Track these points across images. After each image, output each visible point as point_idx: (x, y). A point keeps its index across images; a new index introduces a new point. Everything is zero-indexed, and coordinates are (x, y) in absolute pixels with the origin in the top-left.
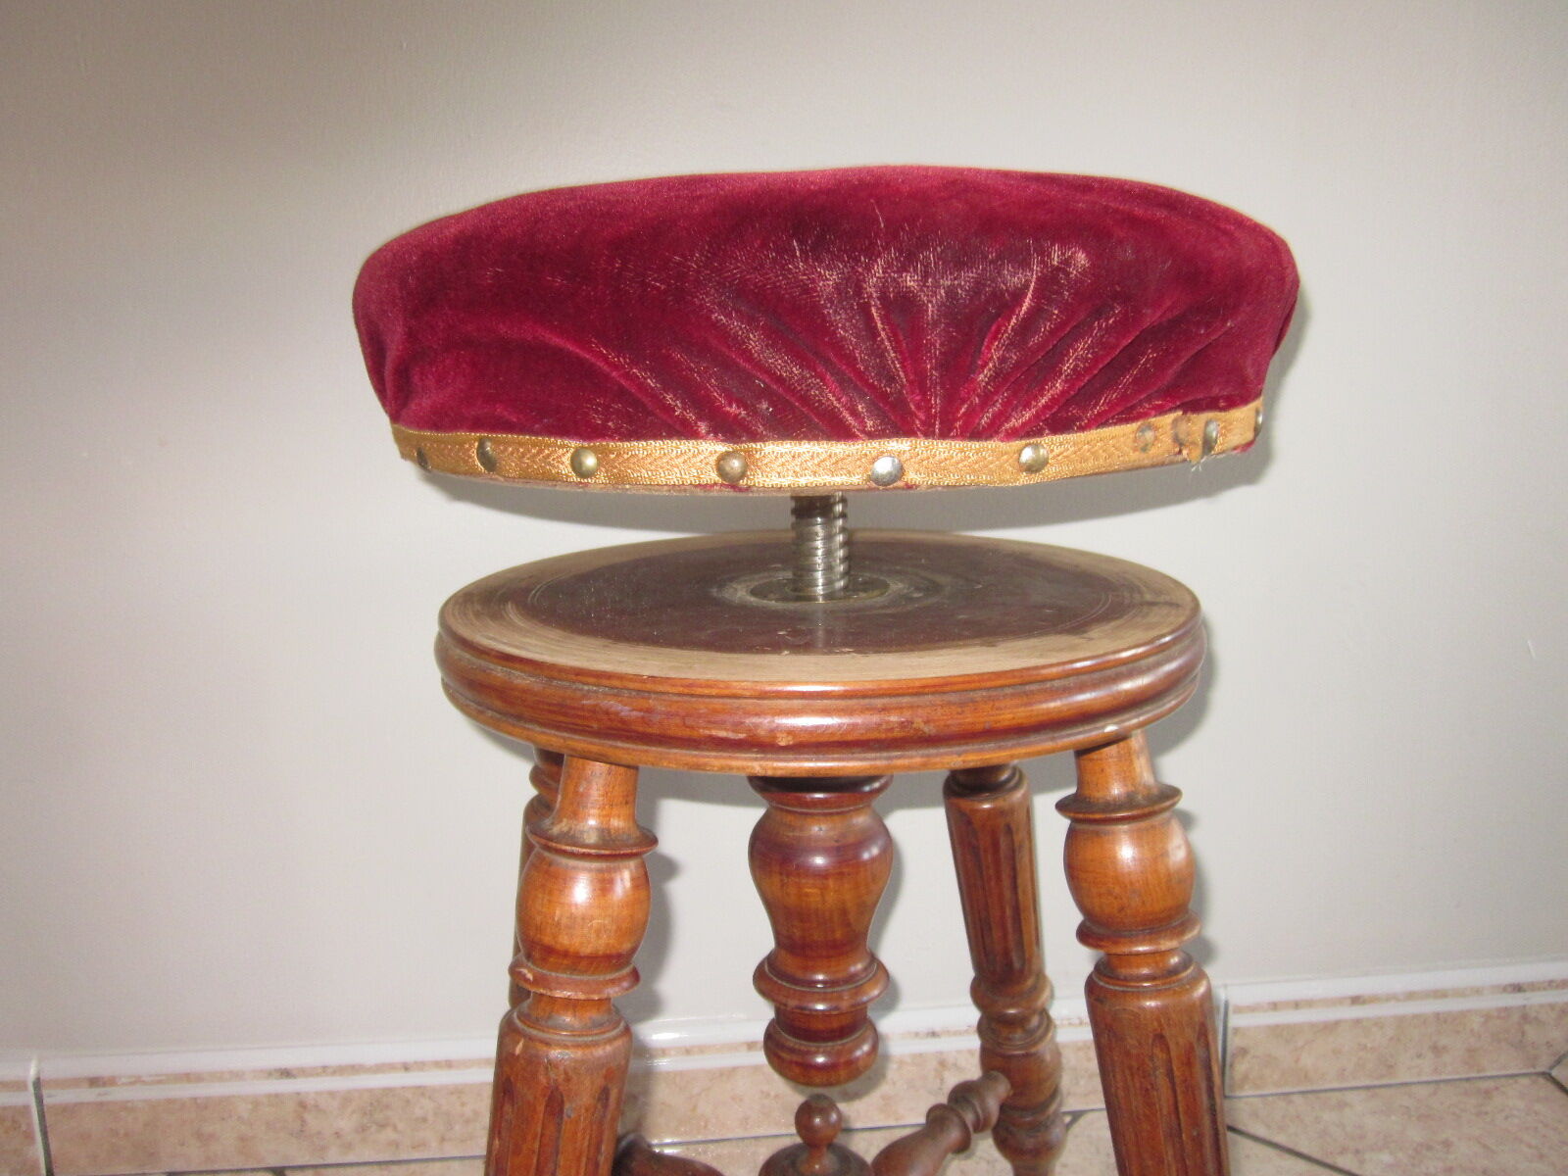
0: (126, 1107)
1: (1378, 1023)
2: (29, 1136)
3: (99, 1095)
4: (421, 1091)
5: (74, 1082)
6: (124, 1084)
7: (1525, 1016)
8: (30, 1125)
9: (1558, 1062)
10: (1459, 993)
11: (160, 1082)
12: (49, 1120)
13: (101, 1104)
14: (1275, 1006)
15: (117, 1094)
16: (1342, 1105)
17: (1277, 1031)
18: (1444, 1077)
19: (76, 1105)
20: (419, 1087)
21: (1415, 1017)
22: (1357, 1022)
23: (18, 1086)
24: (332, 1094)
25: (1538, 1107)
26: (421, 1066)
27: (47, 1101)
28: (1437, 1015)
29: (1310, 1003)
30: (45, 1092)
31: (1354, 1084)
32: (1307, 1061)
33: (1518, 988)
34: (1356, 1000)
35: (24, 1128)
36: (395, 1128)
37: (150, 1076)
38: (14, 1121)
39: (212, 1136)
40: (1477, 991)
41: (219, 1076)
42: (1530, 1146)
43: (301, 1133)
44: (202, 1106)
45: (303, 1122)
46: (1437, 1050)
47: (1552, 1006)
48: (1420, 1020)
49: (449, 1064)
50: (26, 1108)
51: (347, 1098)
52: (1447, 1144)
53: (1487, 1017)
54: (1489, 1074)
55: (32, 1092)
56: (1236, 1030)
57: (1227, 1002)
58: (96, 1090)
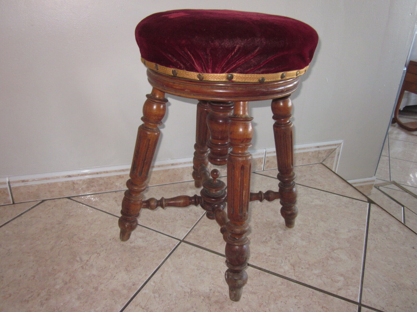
0: (31, 186)
2: (8, 195)
3: (25, 184)
4: (101, 178)
5: (18, 182)
6: (31, 181)
7: (319, 152)
8: (8, 192)
9: (324, 161)
10: (308, 148)
11: (39, 180)
12: (12, 190)
13: (25, 186)
15: (29, 184)
18: (304, 164)
19: (19, 186)
20: (101, 177)
21: (300, 153)
23: (5, 183)
24: (81, 180)
25: (320, 169)
26: (101, 173)
27: (11, 186)
30: (11, 184)
33: (318, 147)
35: (6, 193)
36: (95, 187)
37: (37, 179)
38: (4, 191)
39: (53, 191)
40: (311, 148)
41: (53, 178)
42: (319, 175)
43: (74, 189)
44: (49, 185)
45: (74, 187)
46: (303, 159)
47: (324, 150)
49: (107, 172)
50: (6, 189)
51: (84, 181)
52: (305, 176)
53: (312, 153)
54: (312, 163)
55: (8, 184)
56: (267, 157)
57: (266, 152)
58: (24, 183)
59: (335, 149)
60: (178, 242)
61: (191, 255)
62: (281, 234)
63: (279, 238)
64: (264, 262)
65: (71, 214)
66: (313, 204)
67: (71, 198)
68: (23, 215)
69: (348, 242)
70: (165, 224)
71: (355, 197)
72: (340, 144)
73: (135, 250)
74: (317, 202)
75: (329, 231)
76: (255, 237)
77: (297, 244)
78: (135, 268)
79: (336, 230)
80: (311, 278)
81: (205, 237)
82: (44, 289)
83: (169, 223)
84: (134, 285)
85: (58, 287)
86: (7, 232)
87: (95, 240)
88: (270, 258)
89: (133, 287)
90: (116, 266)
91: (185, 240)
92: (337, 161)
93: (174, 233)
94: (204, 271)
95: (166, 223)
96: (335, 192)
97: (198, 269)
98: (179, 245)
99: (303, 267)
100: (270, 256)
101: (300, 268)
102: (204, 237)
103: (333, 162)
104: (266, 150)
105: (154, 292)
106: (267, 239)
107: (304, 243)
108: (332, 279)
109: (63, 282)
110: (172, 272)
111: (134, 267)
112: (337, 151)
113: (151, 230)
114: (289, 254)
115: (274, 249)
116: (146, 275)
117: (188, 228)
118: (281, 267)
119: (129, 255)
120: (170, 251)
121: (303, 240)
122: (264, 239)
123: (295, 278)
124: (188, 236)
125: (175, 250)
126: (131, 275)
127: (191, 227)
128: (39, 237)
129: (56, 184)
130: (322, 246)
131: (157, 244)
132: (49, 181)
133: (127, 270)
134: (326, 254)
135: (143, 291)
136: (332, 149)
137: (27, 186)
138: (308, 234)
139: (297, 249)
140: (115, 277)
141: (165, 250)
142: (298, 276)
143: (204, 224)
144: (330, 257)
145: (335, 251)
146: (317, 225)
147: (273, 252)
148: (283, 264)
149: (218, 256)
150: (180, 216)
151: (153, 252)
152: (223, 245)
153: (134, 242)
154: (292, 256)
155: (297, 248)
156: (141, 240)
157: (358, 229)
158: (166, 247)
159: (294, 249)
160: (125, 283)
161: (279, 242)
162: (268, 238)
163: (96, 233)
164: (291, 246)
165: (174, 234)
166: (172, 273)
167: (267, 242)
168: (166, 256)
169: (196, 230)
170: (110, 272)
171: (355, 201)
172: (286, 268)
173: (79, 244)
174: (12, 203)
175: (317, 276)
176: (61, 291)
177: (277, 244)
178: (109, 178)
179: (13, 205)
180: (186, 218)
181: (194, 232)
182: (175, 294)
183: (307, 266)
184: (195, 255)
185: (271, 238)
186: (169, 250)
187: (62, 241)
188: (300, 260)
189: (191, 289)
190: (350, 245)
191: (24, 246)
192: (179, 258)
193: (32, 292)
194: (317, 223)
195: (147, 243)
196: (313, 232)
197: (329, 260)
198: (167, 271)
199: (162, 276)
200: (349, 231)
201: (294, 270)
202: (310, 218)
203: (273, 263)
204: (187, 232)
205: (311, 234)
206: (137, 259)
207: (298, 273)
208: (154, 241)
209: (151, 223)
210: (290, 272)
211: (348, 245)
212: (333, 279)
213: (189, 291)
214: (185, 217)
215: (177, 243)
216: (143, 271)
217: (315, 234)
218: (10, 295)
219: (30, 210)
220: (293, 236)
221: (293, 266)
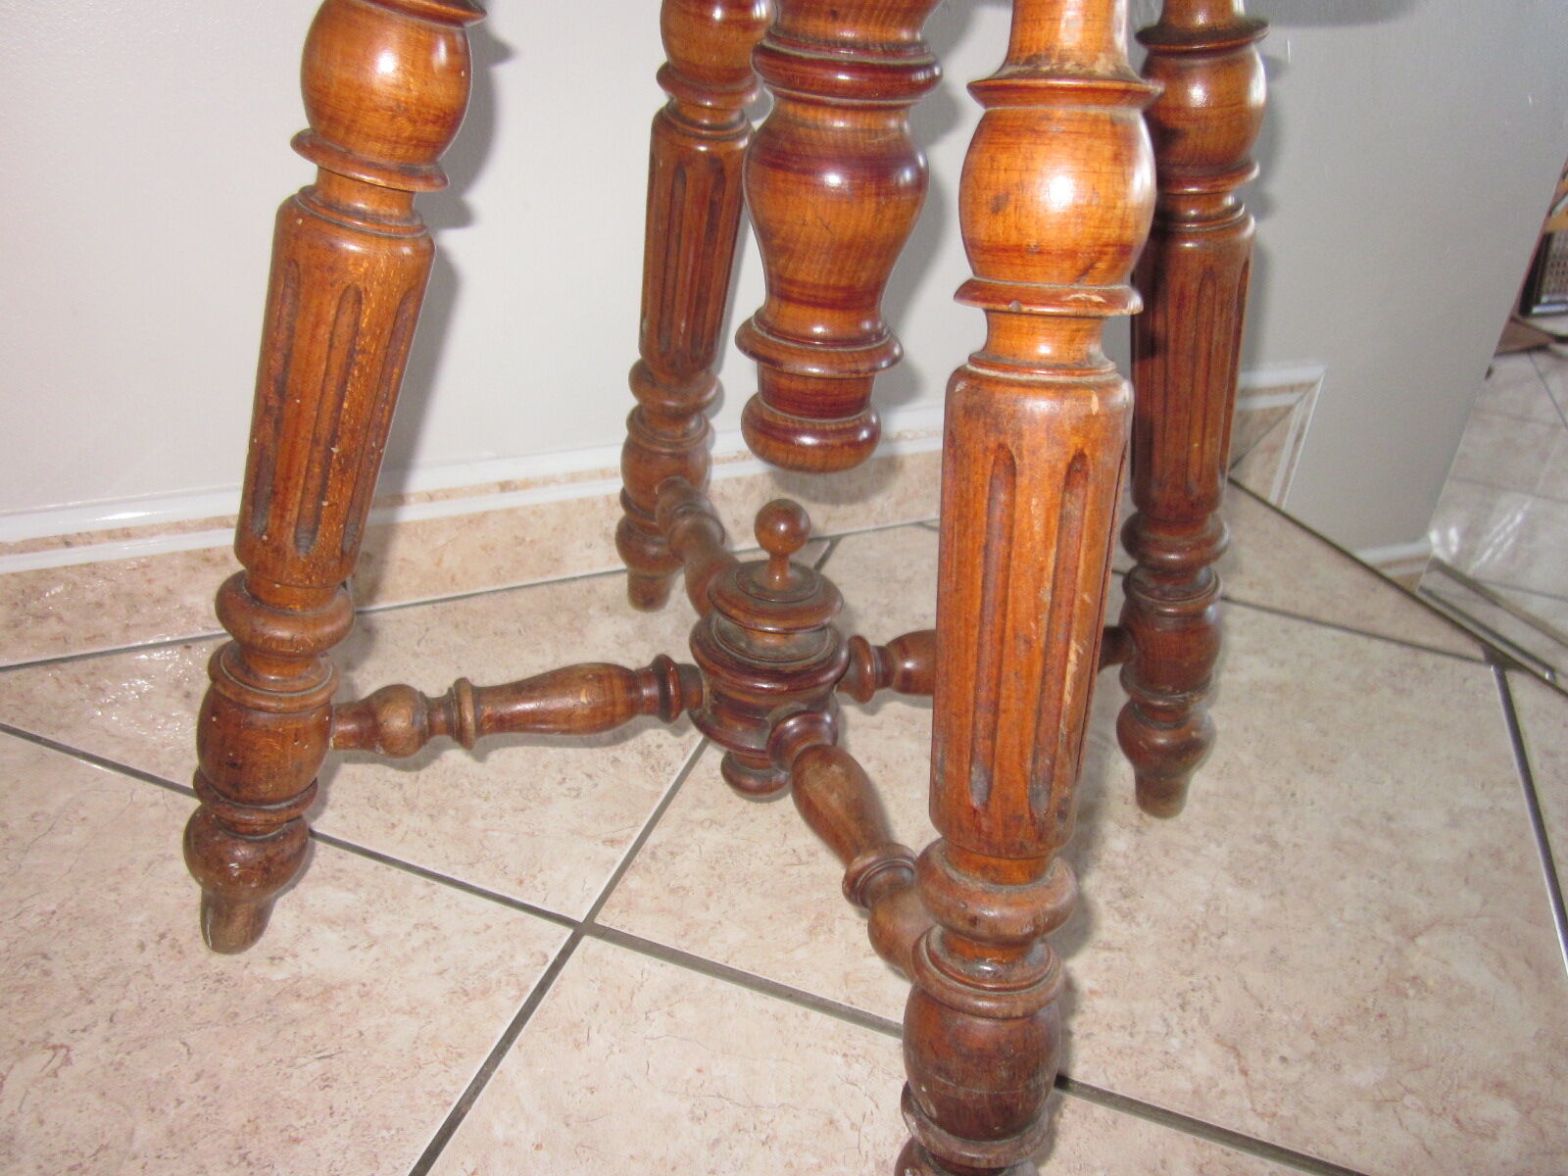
4: (92, 569)
20: (88, 565)
26: (87, 538)
36: (60, 619)
59: (1289, 409)
60: (560, 937)
61: (647, 1018)
62: (1126, 856)
63: (1118, 878)
69: (1466, 881)
70: (478, 824)
71: (1424, 640)
72: (1312, 385)
73: (297, 1007)
75: (1358, 823)
77: (1217, 909)
78: (296, 1141)
79: (1390, 819)
80: (1348, 1120)
81: (715, 896)
83: (501, 817)
87: (45, 956)
90: (171, 1133)
91: (599, 921)
92: (1291, 465)
93: (535, 877)
94: (738, 1128)
95: (483, 818)
96: (1326, 616)
97: (699, 1112)
98: (565, 953)
99: (1286, 1051)
100: (1092, 993)
101: (1274, 1063)
102: (710, 894)
103: (1273, 472)
107: (1255, 903)
108: (1457, 1121)
110: (538, 1147)
111: (293, 1134)
113: (395, 870)
114: (1192, 973)
117: (612, 842)
118: (1169, 1063)
119: (262, 1049)
120: (517, 999)
121: (1243, 883)
123: (1260, 1130)
124: (614, 897)
125: (550, 992)
127: (629, 836)
130: (1347, 916)
131: (436, 960)
134: (1381, 959)
136: (1275, 410)
138: (1262, 849)
139: (1228, 941)
141: (485, 992)
142: (1274, 1115)
143: (701, 814)
144: (1408, 980)
145: (1421, 941)
146: (1293, 795)
147: (1109, 969)
148: (1174, 1043)
149: (806, 1015)
150: (561, 771)
151: (412, 1012)
152: (822, 938)
153: (295, 956)
154: (1211, 988)
155: (1224, 933)
156: (332, 936)
157: (1491, 808)
158: (494, 975)
159: (1214, 939)
161: (1125, 904)
163: (53, 907)
164: (1193, 926)
165: (535, 887)
166: (543, 1154)
168: (494, 1037)
169: (660, 853)
171: (1428, 660)
172: (1200, 1065)
175: (1378, 1105)
177: (1117, 917)
178: (145, 566)
180: (596, 785)
181: (647, 870)
183: (1308, 1045)
184: (670, 1015)
186: (513, 992)
188: (1261, 1006)
190: (1485, 903)
192: (578, 1045)
194: (1288, 782)
195: (375, 951)
196: (1282, 835)
197: (1407, 996)
198: (508, 1144)
200: (1455, 822)
201: (1245, 1073)
202: (1246, 758)
203: (1120, 1039)
204: (608, 871)
205: (1274, 845)
206: (316, 1067)
207: (1270, 1094)
208: (417, 940)
209: (393, 826)
210: (1223, 1092)
211: (1475, 901)
212: (1462, 1115)
214: (589, 776)
215: (554, 946)
216: (350, 1155)
217: (1296, 846)
220: (1187, 864)
221: (1234, 1049)
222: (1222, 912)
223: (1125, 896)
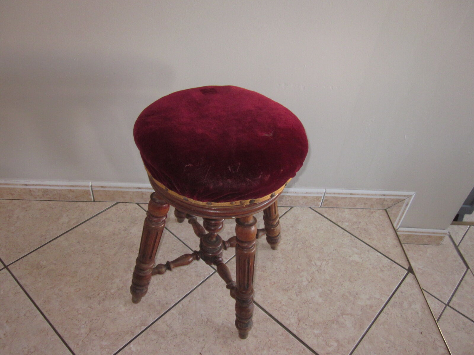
0: (108, 191)
1: (355, 198)
2: (90, 195)
5: (98, 187)
6: (109, 188)
7: (384, 200)
8: (90, 193)
9: (389, 208)
11: (115, 188)
12: (94, 192)
14: (335, 193)
15: (107, 189)
16: (344, 211)
17: (334, 198)
19: (99, 190)
21: (362, 198)
22: (351, 198)
23: (88, 187)
24: (148, 192)
25: (381, 217)
27: (93, 189)
28: (367, 198)
29: (342, 194)
30: (93, 188)
31: (347, 207)
32: (339, 203)
33: (384, 195)
34: (351, 194)
35: (89, 193)
37: (113, 187)
38: (87, 192)
39: (125, 197)
40: (376, 195)
41: (126, 188)
42: (375, 225)
43: (142, 198)
44: (123, 192)
45: (143, 196)
46: (365, 204)
47: (390, 199)
48: (364, 199)
50: (89, 190)
52: (360, 223)
53: (377, 199)
54: (374, 208)
55: (90, 187)
56: (326, 197)
57: (325, 192)
58: (102, 188)
60: (213, 271)
61: (219, 287)
62: (304, 286)
63: (300, 289)
64: (276, 310)
65: (136, 223)
66: (351, 259)
67: (140, 204)
68: (99, 215)
69: (362, 309)
71: (397, 261)
72: (411, 196)
74: (356, 258)
75: (350, 293)
76: (279, 283)
77: (313, 299)
78: (171, 289)
79: (357, 294)
80: (309, 336)
82: (103, 290)
84: (166, 304)
85: (113, 291)
86: (86, 230)
88: (284, 307)
89: (165, 305)
90: (158, 283)
94: (224, 306)
96: (380, 250)
97: (220, 302)
99: (307, 324)
100: (284, 305)
101: (304, 325)
103: (400, 210)
104: (325, 190)
105: (180, 314)
106: (289, 287)
107: (320, 300)
108: (326, 343)
109: (117, 288)
110: (199, 299)
112: (406, 202)
114: (301, 307)
115: (291, 299)
116: (178, 297)
118: (288, 319)
119: (171, 275)
120: (204, 279)
121: (321, 296)
122: (287, 286)
123: (295, 332)
125: (208, 279)
126: (167, 294)
127: (229, 258)
128: (108, 240)
129: (127, 193)
130: (335, 308)
131: (196, 270)
132: (123, 190)
133: (165, 289)
134: (335, 316)
135: (172, 311)
136: (399, 199)
137: (105, 190)
138: (329, 292)
139: (311, 305)
140: (155, 292)
141: (200, 276)
142: (298, 331)
144: (336, 321)
145: (344, 316)
146: (342, 284)
147: (288, 302)
148: (291, 316)
151: (190, 276)
154: (303, 311)
155: (311, 303)
157: (379, 299)
158: (202, 274)
159: (309, 304)
160: (161, 300)
161: (298, 293)
162: (291, 287)
164: (307, 301)
166: (199, 301)
167: (287, 291)
168: (199, 283)
169: (232, 262)
170: (152, 288)
171: (395, 265)
172: (293, 321)
173: (136, 255)
174: (93, 201)
175: (315, 336)
176: (114, 295)
177: (296, 295)
179: (94, 202)
181: (229, 265)
182: (194, 320)
183: (312, 324)
184: (223, 288)
185: (293, 287)
187: (123, 249)
188: (309, 316)
189: (208, 319)
190: (362, 314)
191: (96, 247)
192: (209, 288)
193: (94, 291)
194: (343, 282)
196: (334, 291)
197: (334, 323)
198: (195, 298)
199: (190, 301)
200: (369, 299)
201: (298, 324)
202: (339, 275)
203: (283, 313)
205: (331, 291)
206: (176, 280)
207: (300, 328)
210: (293, 326)
211: (360, 313)
212: (327, 342)
213: (206, 320)
215: (211, 272)
216: (177, 292)
217: (335, 293)
218: (80, 290)
219: (105, 210)
220: (313, 290)
221: (299, 321)
222: (313, 300)
223: (299, 292)
